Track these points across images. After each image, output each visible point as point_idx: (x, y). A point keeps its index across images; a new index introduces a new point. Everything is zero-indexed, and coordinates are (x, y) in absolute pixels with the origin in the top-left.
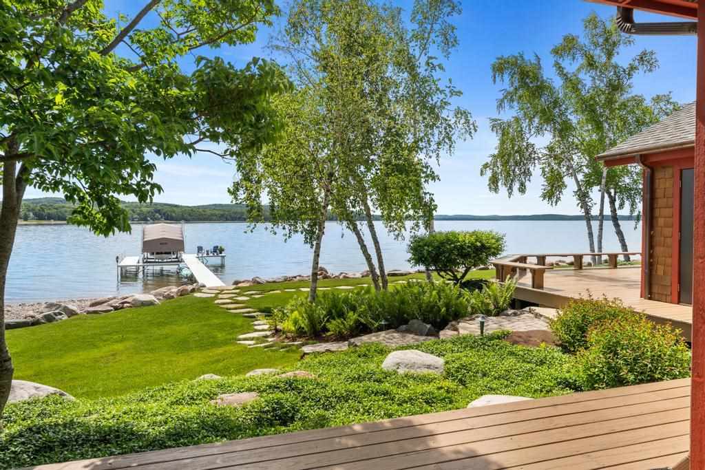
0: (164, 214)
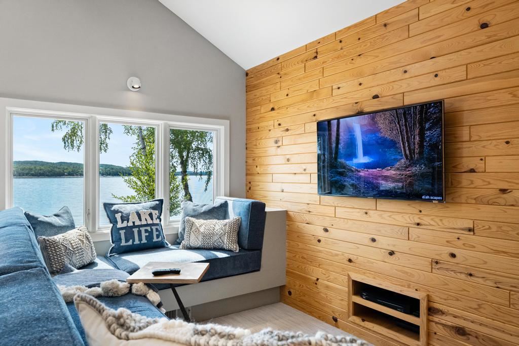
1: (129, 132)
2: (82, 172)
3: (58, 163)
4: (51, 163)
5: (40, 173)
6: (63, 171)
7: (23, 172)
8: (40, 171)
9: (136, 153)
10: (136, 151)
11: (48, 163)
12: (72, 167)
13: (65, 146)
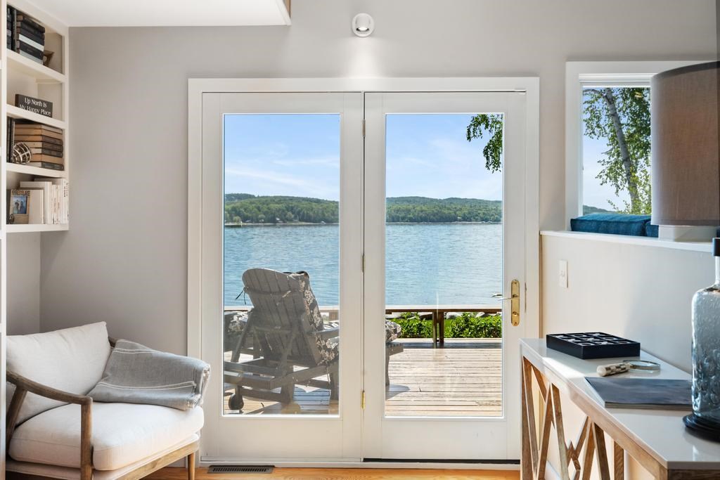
0: (299, 213)
1: (593, 132)
2: (500, 214)
3: (447, 199)
4: (436, 200)
5: (421, 217)
6: (455, 213)
7: (398, 215)
8: (421, 214)
9: (607, 171)
10: (606, 167)
11: (432, 200)
12: (467, 205)
13: (487, 163)
